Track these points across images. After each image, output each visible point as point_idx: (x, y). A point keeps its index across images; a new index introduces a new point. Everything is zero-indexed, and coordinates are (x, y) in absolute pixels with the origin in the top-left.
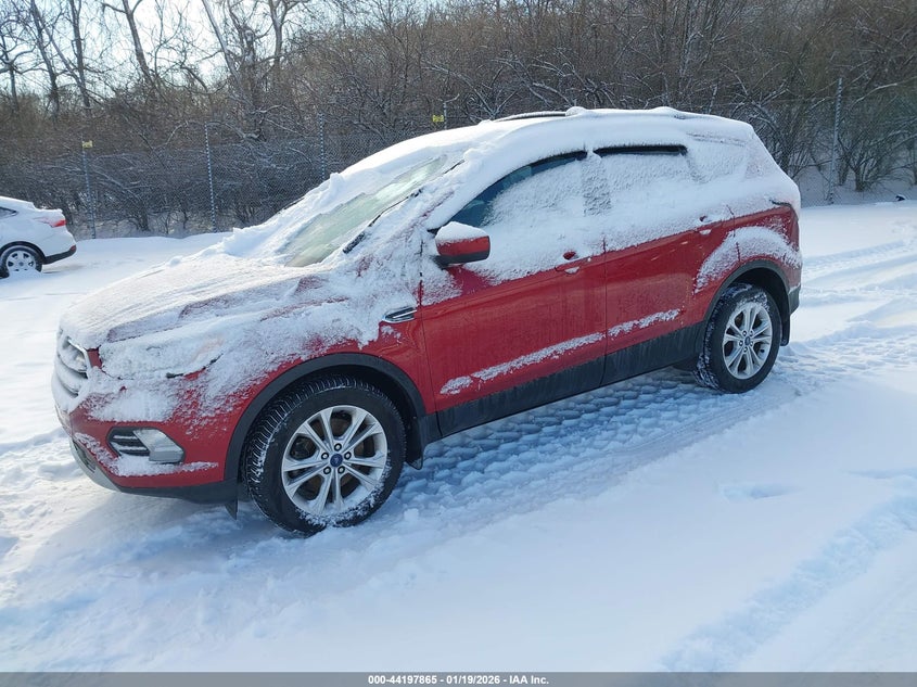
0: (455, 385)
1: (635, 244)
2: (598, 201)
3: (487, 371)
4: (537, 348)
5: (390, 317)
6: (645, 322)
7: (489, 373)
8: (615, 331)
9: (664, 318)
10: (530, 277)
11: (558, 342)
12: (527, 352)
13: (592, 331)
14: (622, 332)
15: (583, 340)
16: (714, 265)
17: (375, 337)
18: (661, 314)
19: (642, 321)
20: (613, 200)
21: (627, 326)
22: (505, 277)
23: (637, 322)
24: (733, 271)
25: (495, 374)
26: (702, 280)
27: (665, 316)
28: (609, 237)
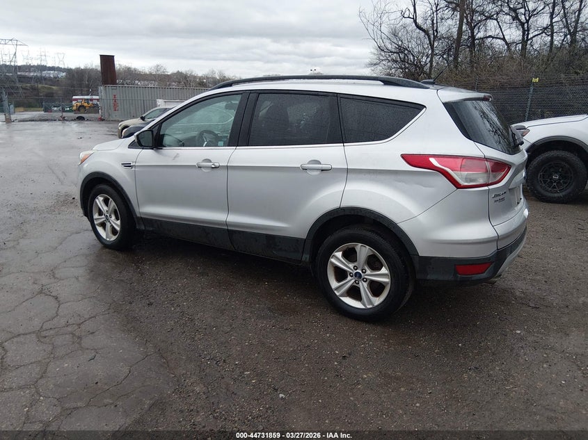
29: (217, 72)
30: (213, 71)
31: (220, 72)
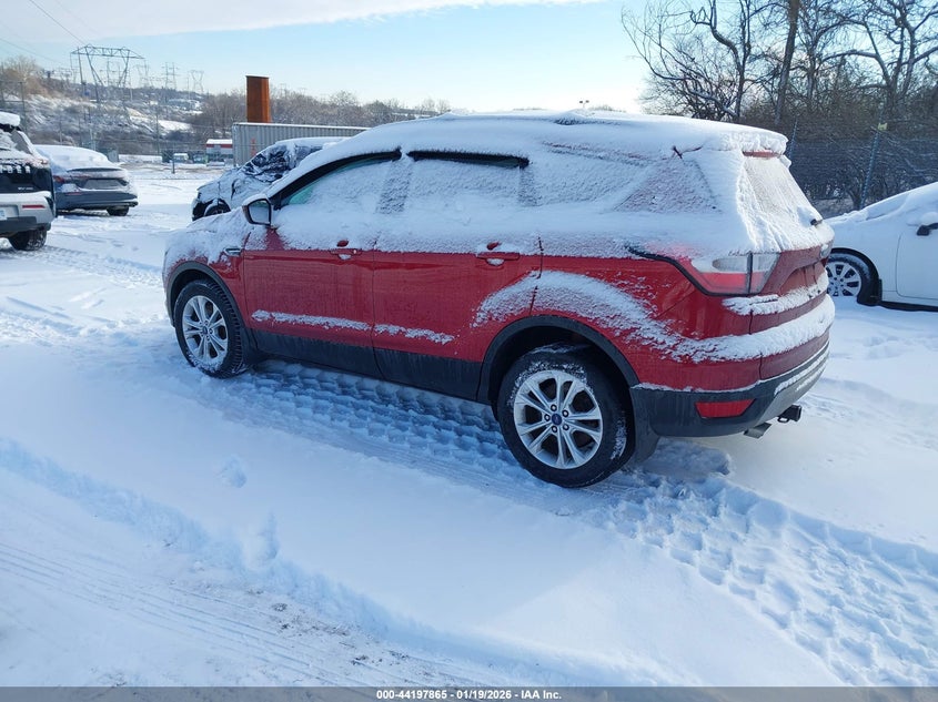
0: (261, 315)
1: (402, 251)
2: (392, 202)
3: (280, 315)
4: (316, 314)
5: (228, 250)
6: (412, 333)
7: (281, 317)
8: (381, 328)
9: (433, 338)
10: (309, 251)
11: (332, 316)
12: (309, 313)
13: (360, 319)
14: (386, 332)
15: (350, 324)
16: (502, 303)
17: (216, 261)
18: (429, 333)
19: (409, 330)
20: (407, 203)
21: (393, 329)
22: (293, 245)
23: (403, 329)
24: (519, 319)
25: (284, 320)
26: (482, 315)
27: (435, 337)
28: (382, 237)
29: (437, 103)
30: (431, 101)
31: (442, 103)
